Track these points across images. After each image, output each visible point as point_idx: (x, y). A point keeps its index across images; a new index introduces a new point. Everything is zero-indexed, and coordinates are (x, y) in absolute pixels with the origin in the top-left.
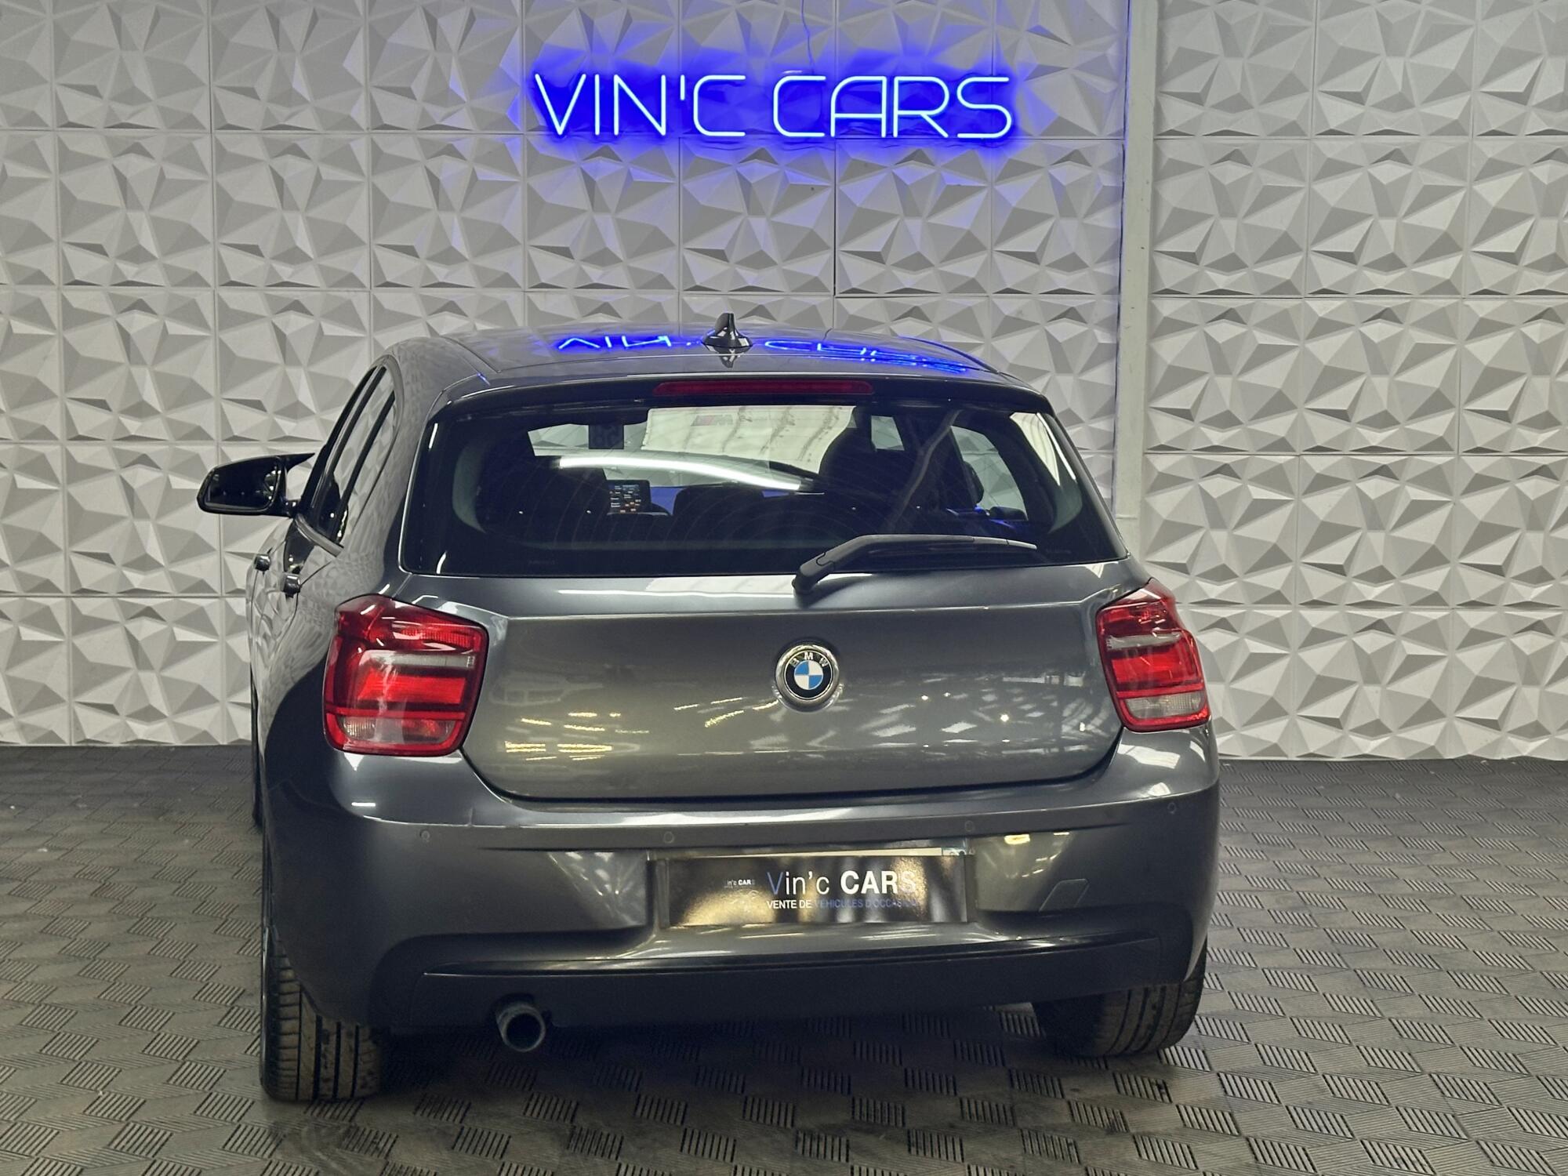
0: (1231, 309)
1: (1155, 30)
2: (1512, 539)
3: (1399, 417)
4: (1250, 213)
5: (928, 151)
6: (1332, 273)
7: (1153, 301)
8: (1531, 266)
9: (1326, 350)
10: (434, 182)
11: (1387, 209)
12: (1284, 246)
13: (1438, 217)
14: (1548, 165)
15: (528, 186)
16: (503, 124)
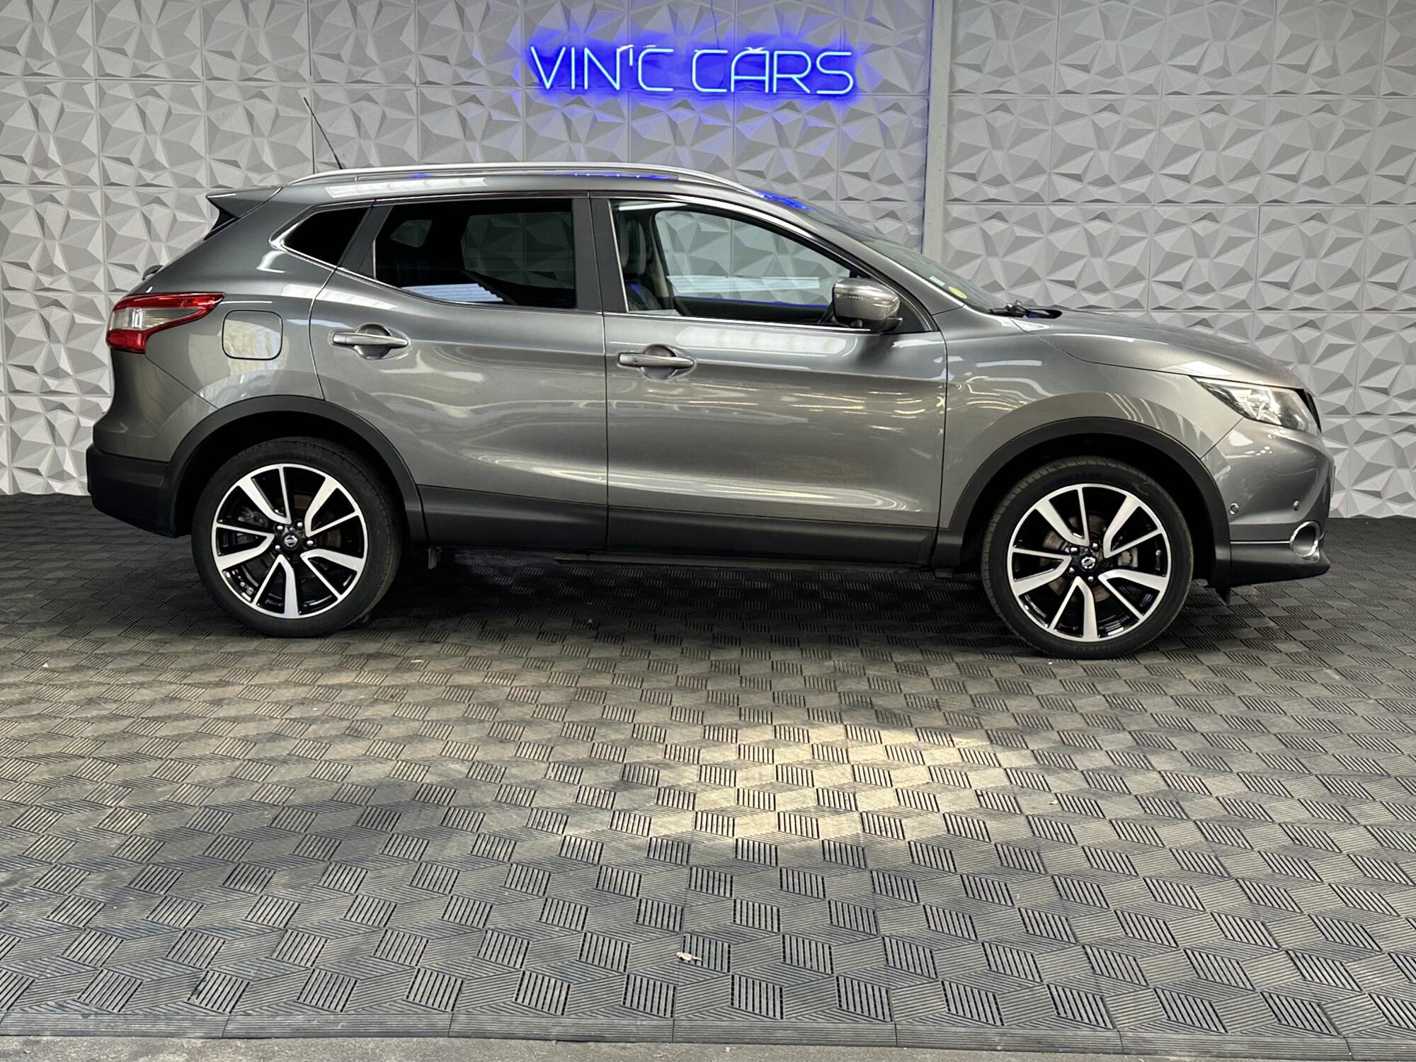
0: (999, 212)
1: (950, 21)
3: (1109, 286)
4: (1012, 146)
5: (798, 103)
6: (1067, 188)
7: (947, 206)
8: (1199, 184)
9: (1062, 240)
10: (463, 121)
11: (1103, 144)
12: (1035, 169)
13: (1137, 150)
14: (1212, 115)
15: (527, 126)
16: (509, 82)
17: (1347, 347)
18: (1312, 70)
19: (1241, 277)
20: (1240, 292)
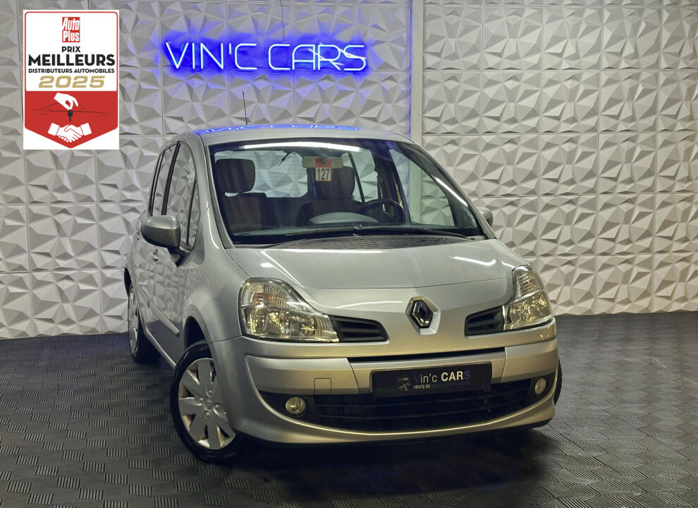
0: (453, 140)
1: (422, 26)
2: (558, 229)
3: (518, 181)
4: (459, 101)
5: (332, 76)
6: (491, 125)
7: (424, 137)
8: (566, 121)
9: (489, 155)
10: (123, 89)
11: (512, 99)
12: (473, 114)
13: (530, 102)
14: (570, 81)
15: (164, 91)
16: (154, 64)
17: (649, 213)
18: (625, 54)
19: (591, 174)
20: (590, 183)
